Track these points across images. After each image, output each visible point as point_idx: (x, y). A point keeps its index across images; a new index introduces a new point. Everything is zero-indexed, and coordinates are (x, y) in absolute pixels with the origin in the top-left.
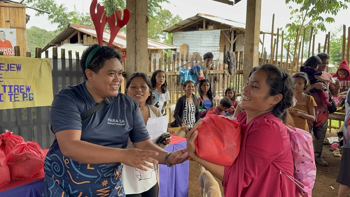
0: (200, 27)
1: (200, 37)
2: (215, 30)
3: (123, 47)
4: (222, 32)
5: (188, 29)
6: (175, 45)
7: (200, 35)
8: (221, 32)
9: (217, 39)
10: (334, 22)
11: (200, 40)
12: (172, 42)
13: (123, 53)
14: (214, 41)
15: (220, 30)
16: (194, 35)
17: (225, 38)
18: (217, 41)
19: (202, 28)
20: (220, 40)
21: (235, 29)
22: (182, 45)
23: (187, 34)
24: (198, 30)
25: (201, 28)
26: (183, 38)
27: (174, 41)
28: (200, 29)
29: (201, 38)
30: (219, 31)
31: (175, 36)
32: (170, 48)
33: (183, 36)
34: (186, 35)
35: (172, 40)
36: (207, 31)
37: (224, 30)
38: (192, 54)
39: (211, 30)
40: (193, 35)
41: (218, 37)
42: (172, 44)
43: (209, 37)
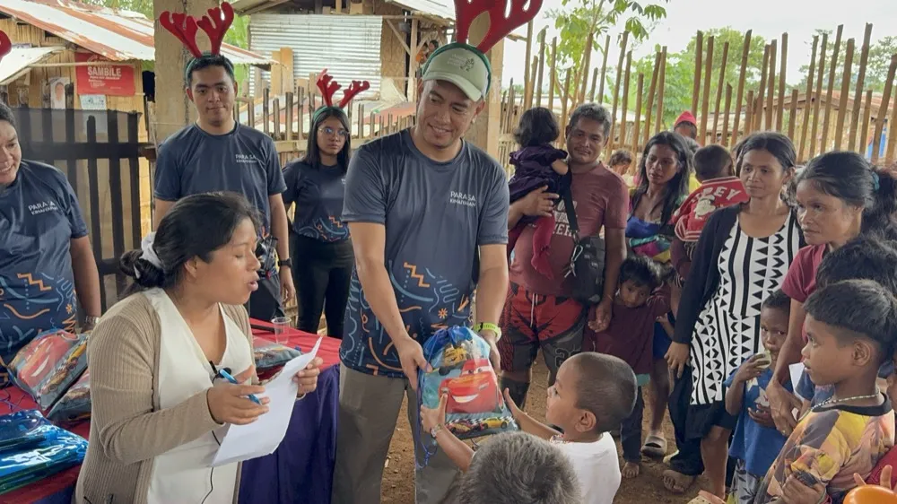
0: (327, 5)
1: (328, 32)
2: (368, 17)
3: (117, 54)
4: (388, 25)
5: (292, 7)
6: (258, 48)
7: (328, 28)
8: (384, 22)
9: (373, 42)
10: (665, 16)
11: (328, 40)
12: (250, 42)
14: (366, 46)
15: (381, 17)
16: (311, 27)
17: (394, 38)
18: (373, 46)
19: (333, 7)
20: (381, 44)
21: (421, 18)
22: (279, 50)
23: (291, 22)
24: (321, 13)
25: (329, 8)
26: (281, 32)
27: (254, 39)
28: (326, 9)
29: (330, 34)
30: (377, 21)
31: (256, 25)
32: (254, 63)
33: (279, 26)
34: (289, 24)
35: (250, 35)
36: (345, 18)
37: (391, 17)
38: (308, 78)
39: (358, 14)
40: (309, 25)
41: (375, 36)
42: (250, 45)
43: (352, 33)
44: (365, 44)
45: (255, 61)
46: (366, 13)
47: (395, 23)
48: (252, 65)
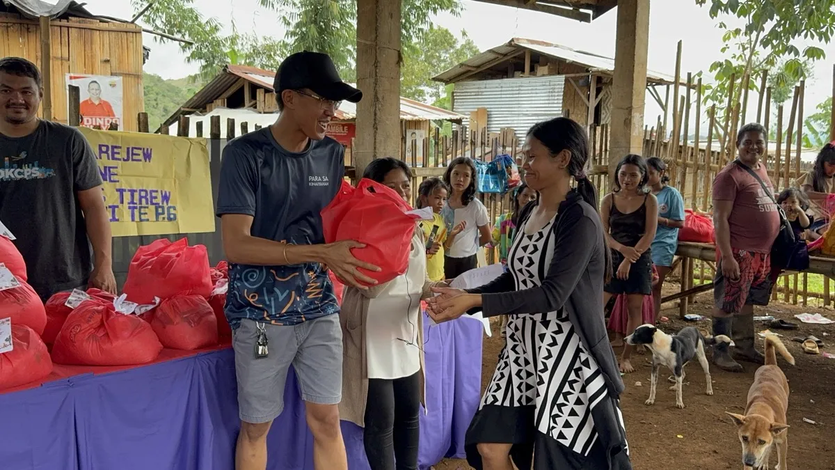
0: (519, 70)
1: (517, 92)
2: (552, 77)
3: (344, 115)
4: (569, 81)
5: (489, 74)
6: (459, 110)
7: (518, 88)
8: (567, 80)
9: (556, 98)
10: (824, 58)
11: (517, 99)
12: (453, 105)
13: (343, 130)
14: (550, 102)
15: (564, 76)
16: (503, 89)
17: (576, 94)
18: (556, 102)
19: (523, 71)
20: (563, 99)
21: (600, 75)
22: (476, 110)
23: (487, 86)
24: (513, 77)
25: (520, 72)
26: (478, 95)
27: (457, 102)
28: (517, 73)
29: (519, 94)
30: (561, 79)
31: (459, 91)
32: (448, 118)
33: (477, 90)
34: (486, 88)
35: (453, 99)
36: (533, 79)
37: (573, 75)
38: (499, 132)
39: (543, 75)
40: (502, 87)
41: (558, 92)
42: (453, 108)
43: (538, 91)
44: (549, 100)
45: (448, 117)
46: (550, 73)
47: (576, 79)
48: (446, 120)
